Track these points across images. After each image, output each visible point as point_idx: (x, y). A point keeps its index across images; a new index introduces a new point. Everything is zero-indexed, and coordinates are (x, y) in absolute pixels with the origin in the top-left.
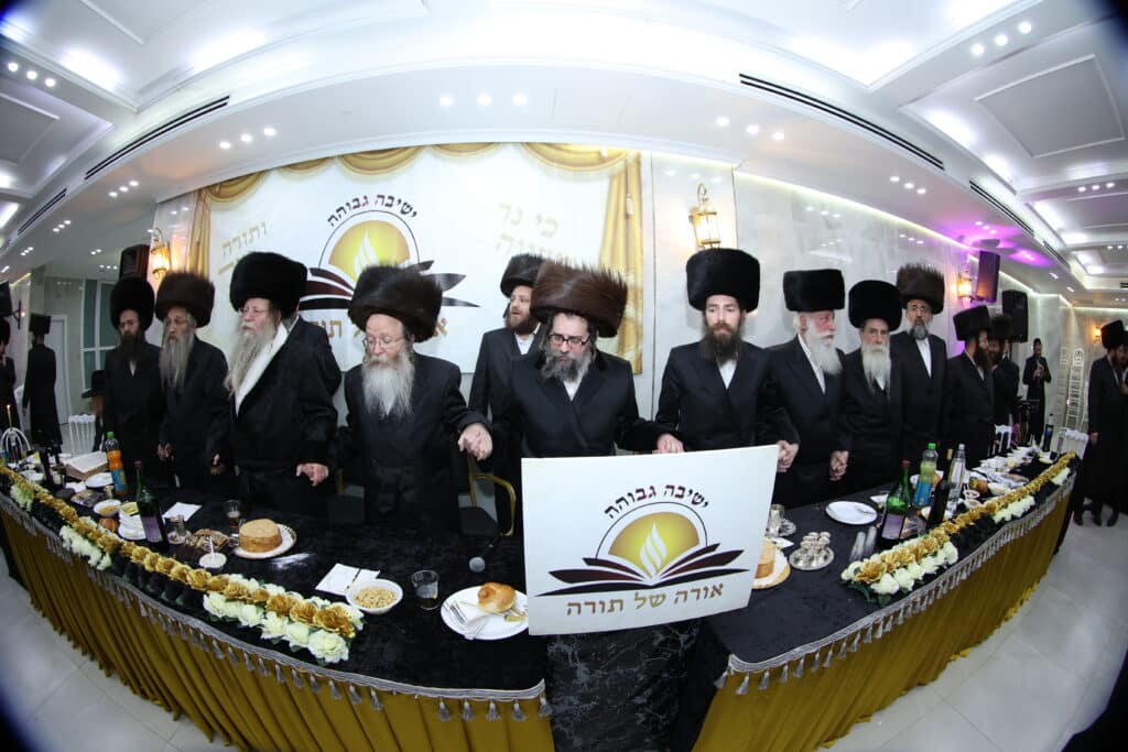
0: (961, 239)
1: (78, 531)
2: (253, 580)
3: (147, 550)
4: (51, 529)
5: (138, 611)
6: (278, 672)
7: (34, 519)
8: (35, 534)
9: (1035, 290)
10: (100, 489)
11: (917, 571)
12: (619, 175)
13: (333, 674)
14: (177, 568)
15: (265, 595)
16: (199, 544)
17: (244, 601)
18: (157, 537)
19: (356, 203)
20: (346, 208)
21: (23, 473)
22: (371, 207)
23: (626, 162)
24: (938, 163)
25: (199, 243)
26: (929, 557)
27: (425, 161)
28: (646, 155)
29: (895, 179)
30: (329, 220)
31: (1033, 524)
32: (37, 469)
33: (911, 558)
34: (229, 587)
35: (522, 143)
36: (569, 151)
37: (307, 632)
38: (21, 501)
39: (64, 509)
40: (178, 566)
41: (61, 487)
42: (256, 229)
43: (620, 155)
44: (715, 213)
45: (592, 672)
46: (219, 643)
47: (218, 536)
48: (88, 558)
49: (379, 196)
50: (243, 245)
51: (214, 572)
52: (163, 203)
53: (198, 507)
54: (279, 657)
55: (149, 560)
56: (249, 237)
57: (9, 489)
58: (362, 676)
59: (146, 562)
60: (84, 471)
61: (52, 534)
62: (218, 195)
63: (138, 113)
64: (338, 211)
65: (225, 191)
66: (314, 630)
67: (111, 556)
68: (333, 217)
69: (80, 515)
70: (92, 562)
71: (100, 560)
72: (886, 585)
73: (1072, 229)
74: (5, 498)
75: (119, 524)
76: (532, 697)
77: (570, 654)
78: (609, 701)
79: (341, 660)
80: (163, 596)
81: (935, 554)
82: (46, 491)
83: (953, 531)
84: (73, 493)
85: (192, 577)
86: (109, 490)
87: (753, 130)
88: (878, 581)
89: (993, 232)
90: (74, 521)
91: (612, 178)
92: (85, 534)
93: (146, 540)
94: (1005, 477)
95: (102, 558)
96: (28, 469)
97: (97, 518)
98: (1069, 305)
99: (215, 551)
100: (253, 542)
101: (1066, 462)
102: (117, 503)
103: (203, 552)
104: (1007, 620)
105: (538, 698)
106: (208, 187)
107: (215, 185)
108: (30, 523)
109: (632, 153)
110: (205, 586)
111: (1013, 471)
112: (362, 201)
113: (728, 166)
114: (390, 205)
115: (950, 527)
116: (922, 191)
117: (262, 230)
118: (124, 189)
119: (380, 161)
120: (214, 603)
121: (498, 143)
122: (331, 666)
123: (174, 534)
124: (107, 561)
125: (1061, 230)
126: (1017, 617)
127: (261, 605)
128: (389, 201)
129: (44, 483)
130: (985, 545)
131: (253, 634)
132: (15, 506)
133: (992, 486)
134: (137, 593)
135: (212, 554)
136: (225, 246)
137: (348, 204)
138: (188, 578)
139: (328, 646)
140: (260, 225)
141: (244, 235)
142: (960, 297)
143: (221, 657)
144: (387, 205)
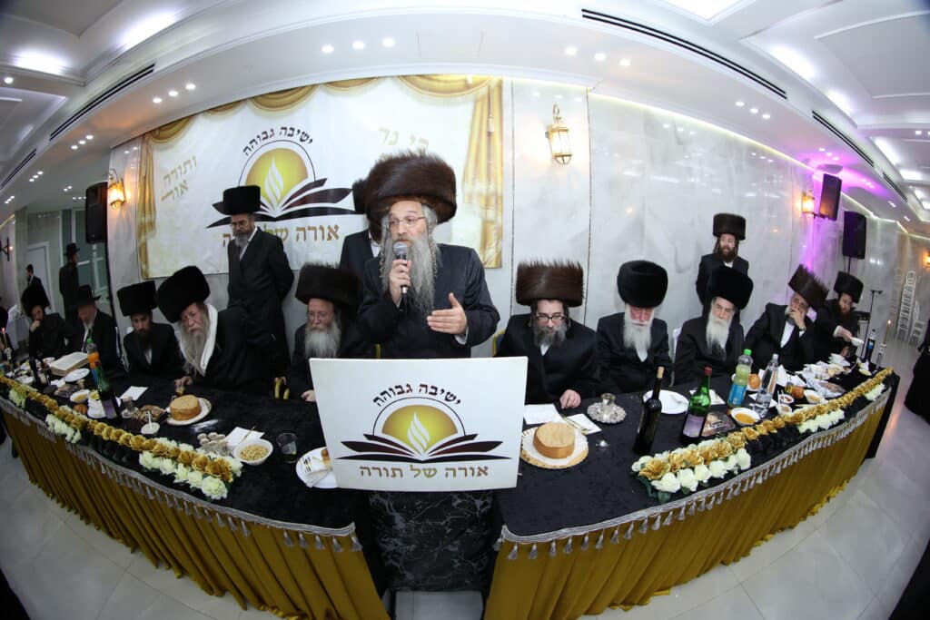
0: (806, 161)
1: (58, 417)
2: (173, 441)
3: (105, 425)
4: (40, 418)
5: (100, 469)
6: (186, 507)
7: (27, 413)
8: (28, 424)
9: (875, 214)
10: (74, 383)
11: (703, 473)
12: (482, 99)
13: (217, 508)
14: (124, 436)
15: (178, 451)
16: (142, 417)
17: (164, 456)
18: (113, 414)
19: (265, 136)
20: (258, 140)
21: (18, 379)
22: (277, 137)
23: (489, 87)
24: (781, 93)
25: (145, 178)
26: (719, 462)
27: (318, 98)
28: (507, 81)
29: (740, 104)
30: (245, 150)
31: (843, 436)
32: (29, 374)
33: (699, 460)
34: (156, 447)
35: (399, 77)
36: (439, 81)
37: (201, 478)
38: (17, 401)
39: (49, 401)
40: (125, 434)
41: (47, 385)
42: (189, 162)
43: (483, 81)
44: (566, 130)
45: (407, 521)
46: (150, 488)
47: (157, 410)
48: (65, 435)
49: (283, 128)
50: (179, 175)
51: (148, 436)
52: (115, 148)
53: (146, 388)
54: (185, 496)
55: (107, 432)
56: (183, 170)
57: (8, 393)
58: (235, 510)
59: (104, 434)
60: (65, 369)
61: (40, 422)
62: (158, 137)
63: (84, 86)
64: (251, 143)
65: (162, 134)
66: (205, 476)
67: (81, 432)
68: (247, 148)
69: (60, 404)
70: (68, 438)
71: (73, 435)
72: (668, 483)
73: (910, 166)
74: (5, 401)
75: (88, 407)
76: (345, 535)
77: (387, 505)
78: (426, 546)
79: (222, 498)
80: (114, 457)
81: (726, 459)
82: (35, 390)
83: (752, 437)
84: (55, 388)
85: (133, 441)
86: (81, 383)
87: (600, 57)
88: (660, 479)
89: (836, 159)
90: (56, 409)
91: (476, 102)
92: (63, 419)
93: (105, 418)
94: (822, 385)
95: (74, 434)
96: (21, 375)
97: (72, 405)
98: (906, 231)
99: (152, 421)
100: (180, 413)
101: (882, 378)
102: (87, 391)
103: (145, 422)
104: (813, 514)
105: (349, 537)
106: (150, 132)
107: (154, 130)
108: (25, 416)
109: (495, 80)
110: (141, 448)
111: (831, 380)
112: (269, 133)
113: (582, 88)
114: (291, 135)
115: (750, 433)
116: (766, 116)
117: (192, 163)
118: (82, 142)
119: (282, 100)
120: (146, 459)
121: (379, 78)
122: (215, 502)
123: (126, 411)
124: (78, 436)
125: (899, 166)
126: (824, 512)
127: (174, 459)
128: (291, 132)
129: (35, 385)
130: (786, 453)
131: (168, 480)
132: (13, 406)
133: (808, 393)
134: (99, 457)
135: (150, 423)
136: (165, 177)
137: (258, 137)
138: (130, 442)
139: (213, 487)
140: (191, 159)
141: (180, 168)
142: (804, 213)
143: (152, 498)
144: (289, 135)
